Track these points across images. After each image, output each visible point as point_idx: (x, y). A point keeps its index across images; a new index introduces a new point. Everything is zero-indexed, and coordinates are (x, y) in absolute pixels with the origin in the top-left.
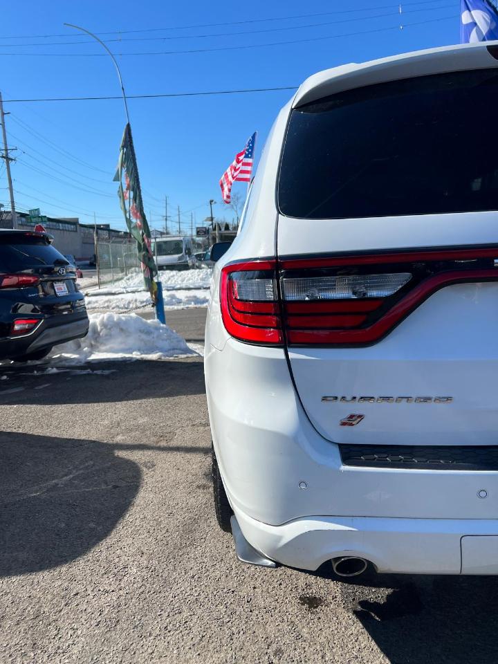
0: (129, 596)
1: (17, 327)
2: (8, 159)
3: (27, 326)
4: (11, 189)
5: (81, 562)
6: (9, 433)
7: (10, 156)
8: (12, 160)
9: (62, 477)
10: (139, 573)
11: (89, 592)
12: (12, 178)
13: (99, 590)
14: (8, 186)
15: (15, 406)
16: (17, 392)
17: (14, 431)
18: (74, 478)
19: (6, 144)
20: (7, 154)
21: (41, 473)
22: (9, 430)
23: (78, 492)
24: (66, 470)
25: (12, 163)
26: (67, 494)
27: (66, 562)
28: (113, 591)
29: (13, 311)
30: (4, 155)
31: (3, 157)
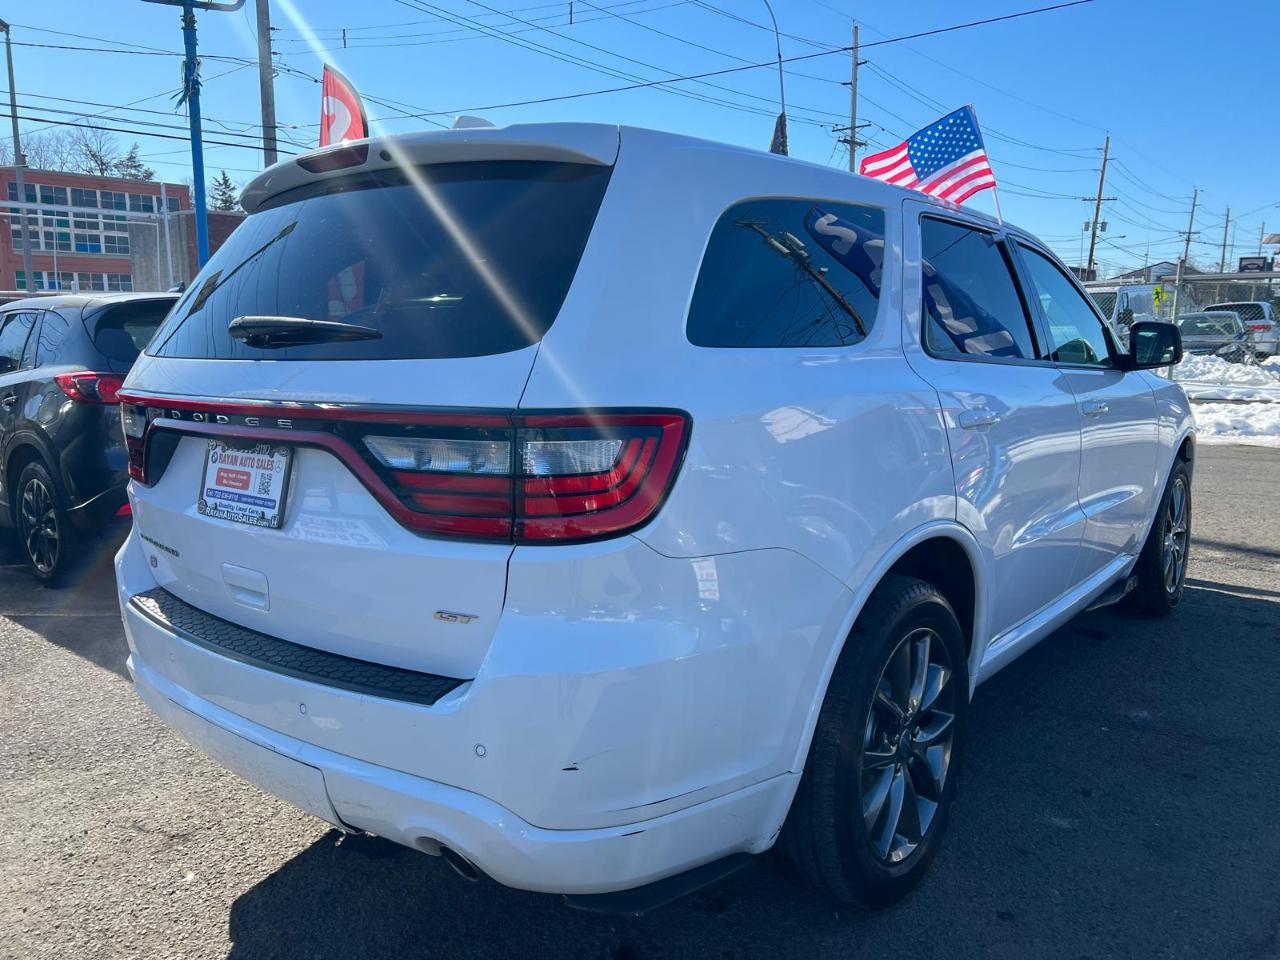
2: (853, 143)
7: (859, 138)
8: (860, 144)
19: (854, 118)
20: (853, 137)
30: (848, 138)
31: (845, 141)
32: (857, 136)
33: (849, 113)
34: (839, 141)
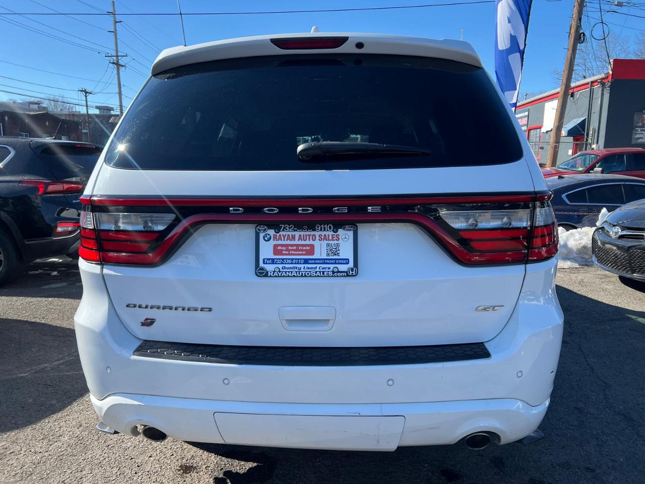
0: (50, 457)
1: (60, 229)
2: (118, 65)
3: (70, 229)
4: (120, 94)
5: (28, 430)
6: (34, 322)
7: (121, 62)
8: (122, 66)
9: (53, 362)
10: (68, 441)
11: (22, 452)
12: (122, 84)
13: (30, 451)
14: (118, 91)
15: (50, 299)
16: (60, 287)
17: (38, 321)
18: (62, 364)
19: (117, 51)
20: (118, 61)
21: (39, 358)
22: (33, 320)
23: (59, 375)
24: (61, 356)
25: (122, 69)
26: (49, 376)
27: (18, 428)
28: (40, 452)
29: (57, 215)
30: (115, 62)
31: (113, 63)
32: (120, 61)
33: (114, 47)
34: (110, 62)
